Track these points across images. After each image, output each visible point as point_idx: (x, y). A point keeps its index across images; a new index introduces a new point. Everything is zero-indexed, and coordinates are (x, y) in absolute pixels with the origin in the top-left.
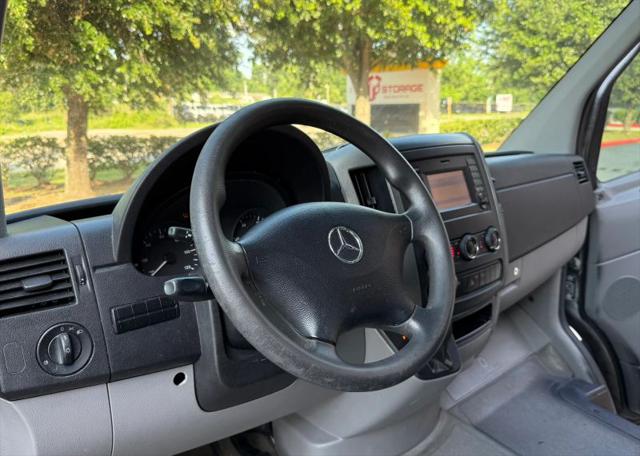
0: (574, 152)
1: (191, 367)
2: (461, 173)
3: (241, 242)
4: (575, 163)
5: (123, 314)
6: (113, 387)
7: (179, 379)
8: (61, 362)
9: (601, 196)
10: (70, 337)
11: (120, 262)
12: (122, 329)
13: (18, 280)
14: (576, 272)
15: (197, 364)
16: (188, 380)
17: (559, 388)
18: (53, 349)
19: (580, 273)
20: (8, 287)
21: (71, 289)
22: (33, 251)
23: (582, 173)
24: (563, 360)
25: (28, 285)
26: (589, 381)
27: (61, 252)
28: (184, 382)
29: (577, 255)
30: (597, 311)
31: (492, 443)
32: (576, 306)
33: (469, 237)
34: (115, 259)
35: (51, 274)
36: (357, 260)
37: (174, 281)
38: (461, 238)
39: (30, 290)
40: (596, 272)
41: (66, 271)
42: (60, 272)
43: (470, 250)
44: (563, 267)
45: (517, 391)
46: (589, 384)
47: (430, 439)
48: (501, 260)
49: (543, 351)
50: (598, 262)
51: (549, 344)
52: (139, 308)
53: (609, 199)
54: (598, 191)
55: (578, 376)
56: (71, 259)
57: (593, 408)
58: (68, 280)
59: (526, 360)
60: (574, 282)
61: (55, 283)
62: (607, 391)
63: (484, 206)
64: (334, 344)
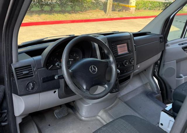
0: (161, 34)
1: (58, 90)
2: (126, 44)
3: (71, 69)
4: (160, 37)
5: (44, 79)
6: (41, 94)
7: (55, 92)
8: (31, 89)
9: (167, 45)
10: (33, 84)
11: (43, 67)
12: (44, 82)
13: (22, 72)
14: (158, 64)
15: (59, 89)
16: (57, 92)
17: (148, 94)
18: (29, 86)
19: (159, 65)
20: (19, 73)
21: (33, 73)
22: (25, 65)
23: (162, 40)
24: (151, 87)
25: (24, 73)
26: (157, 92)
27: (31, 65)
28: (56, 93)
29: (159, 60)
30: (162, 75)
31: (128, 107)
32: (157, 73)
33: (126, 61)
34: (42, 67)
35: (28, 70)
36: (96, 73)
37: (57, 76)
38: (124, 61)
39: (24, 74)
40: (163, 65)
41: (32, 69)
42: (30, 70)
43: (125, 64)
44: (154, 64)
45: (137, 94)
46: (156, 93)
47: (113, 105)
48: (133, 66)
49: (146, 84)
50: (164, 63)
51: (148, 82)
52: (47, 78)
53: (169, 46)
54: (167, 44)
55: (154, 91)
56: (33, 67)
57: (156, 99)
58: (32, 71)
59: (142, 86)
60: (157, 67)
61: (29, 72)
62: (161, 95)
63: (131, 53)
64: (89, 90)
